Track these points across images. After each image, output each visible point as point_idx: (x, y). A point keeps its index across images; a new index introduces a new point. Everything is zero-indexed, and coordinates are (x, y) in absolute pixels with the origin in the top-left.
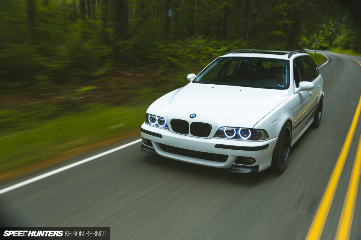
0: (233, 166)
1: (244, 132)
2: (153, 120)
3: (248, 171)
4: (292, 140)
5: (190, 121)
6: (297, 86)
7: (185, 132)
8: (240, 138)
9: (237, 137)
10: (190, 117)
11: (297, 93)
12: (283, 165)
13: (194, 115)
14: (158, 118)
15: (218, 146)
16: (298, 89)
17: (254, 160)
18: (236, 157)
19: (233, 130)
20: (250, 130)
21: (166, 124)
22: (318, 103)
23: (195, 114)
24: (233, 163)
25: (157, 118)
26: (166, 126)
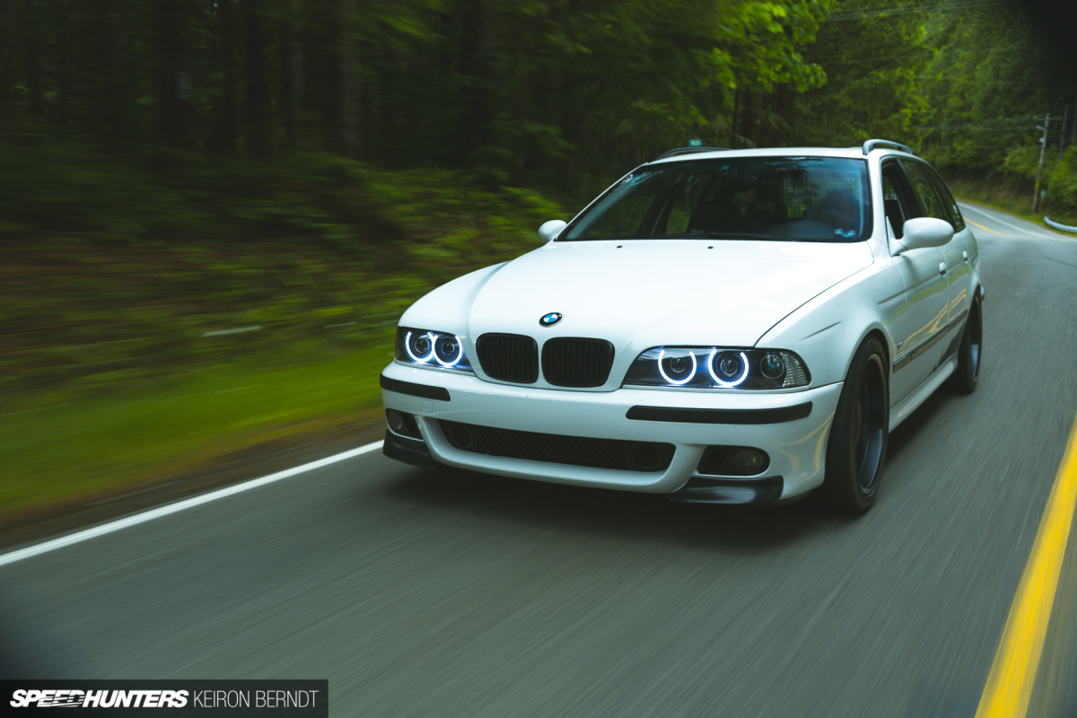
0: (694, 482)
1: (726, 361)
2: (421, 347)
3: (747, 496)
4: (891, 410)
5: (542, 336)
6: (899, 235)
7: (526, 377)
8: (714, 383)
9: (702, 382)
10: (542, 322)
11: (897, 254)
12: (865, 486)
13: (555, 317)
14: (436, 337)
15: (637, 413)
16: (902, 242)
17: (762, 458)
18: (702, 450)
19: (689, 359)
20: (746, 353)
21: (464, 355)
22: (966, 311)
23: (558, 314)
24: (693, 471)
25: (434, 339)
26: (465, 362)
